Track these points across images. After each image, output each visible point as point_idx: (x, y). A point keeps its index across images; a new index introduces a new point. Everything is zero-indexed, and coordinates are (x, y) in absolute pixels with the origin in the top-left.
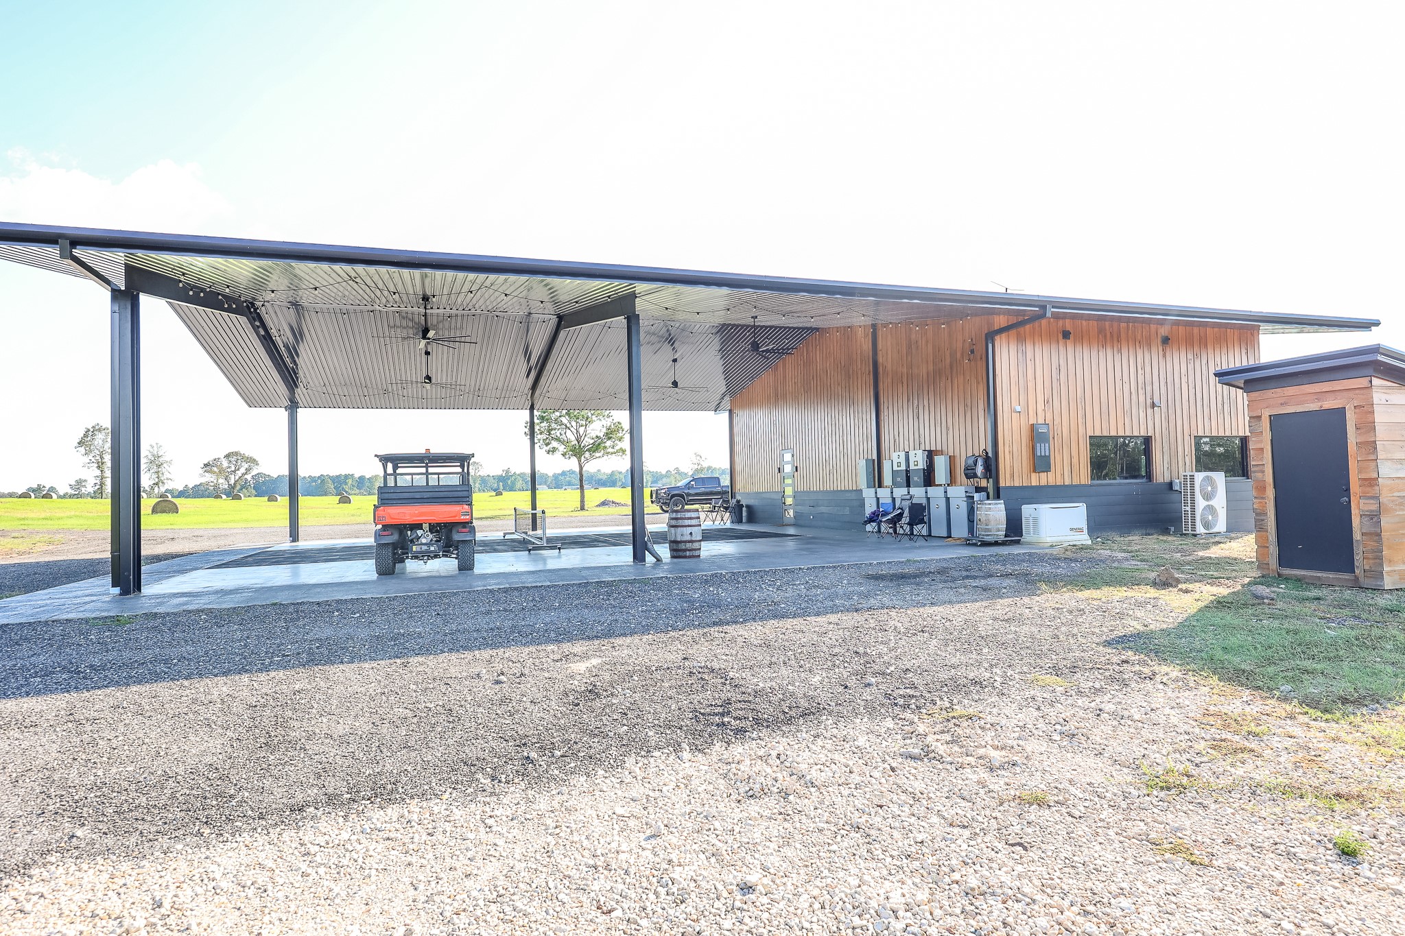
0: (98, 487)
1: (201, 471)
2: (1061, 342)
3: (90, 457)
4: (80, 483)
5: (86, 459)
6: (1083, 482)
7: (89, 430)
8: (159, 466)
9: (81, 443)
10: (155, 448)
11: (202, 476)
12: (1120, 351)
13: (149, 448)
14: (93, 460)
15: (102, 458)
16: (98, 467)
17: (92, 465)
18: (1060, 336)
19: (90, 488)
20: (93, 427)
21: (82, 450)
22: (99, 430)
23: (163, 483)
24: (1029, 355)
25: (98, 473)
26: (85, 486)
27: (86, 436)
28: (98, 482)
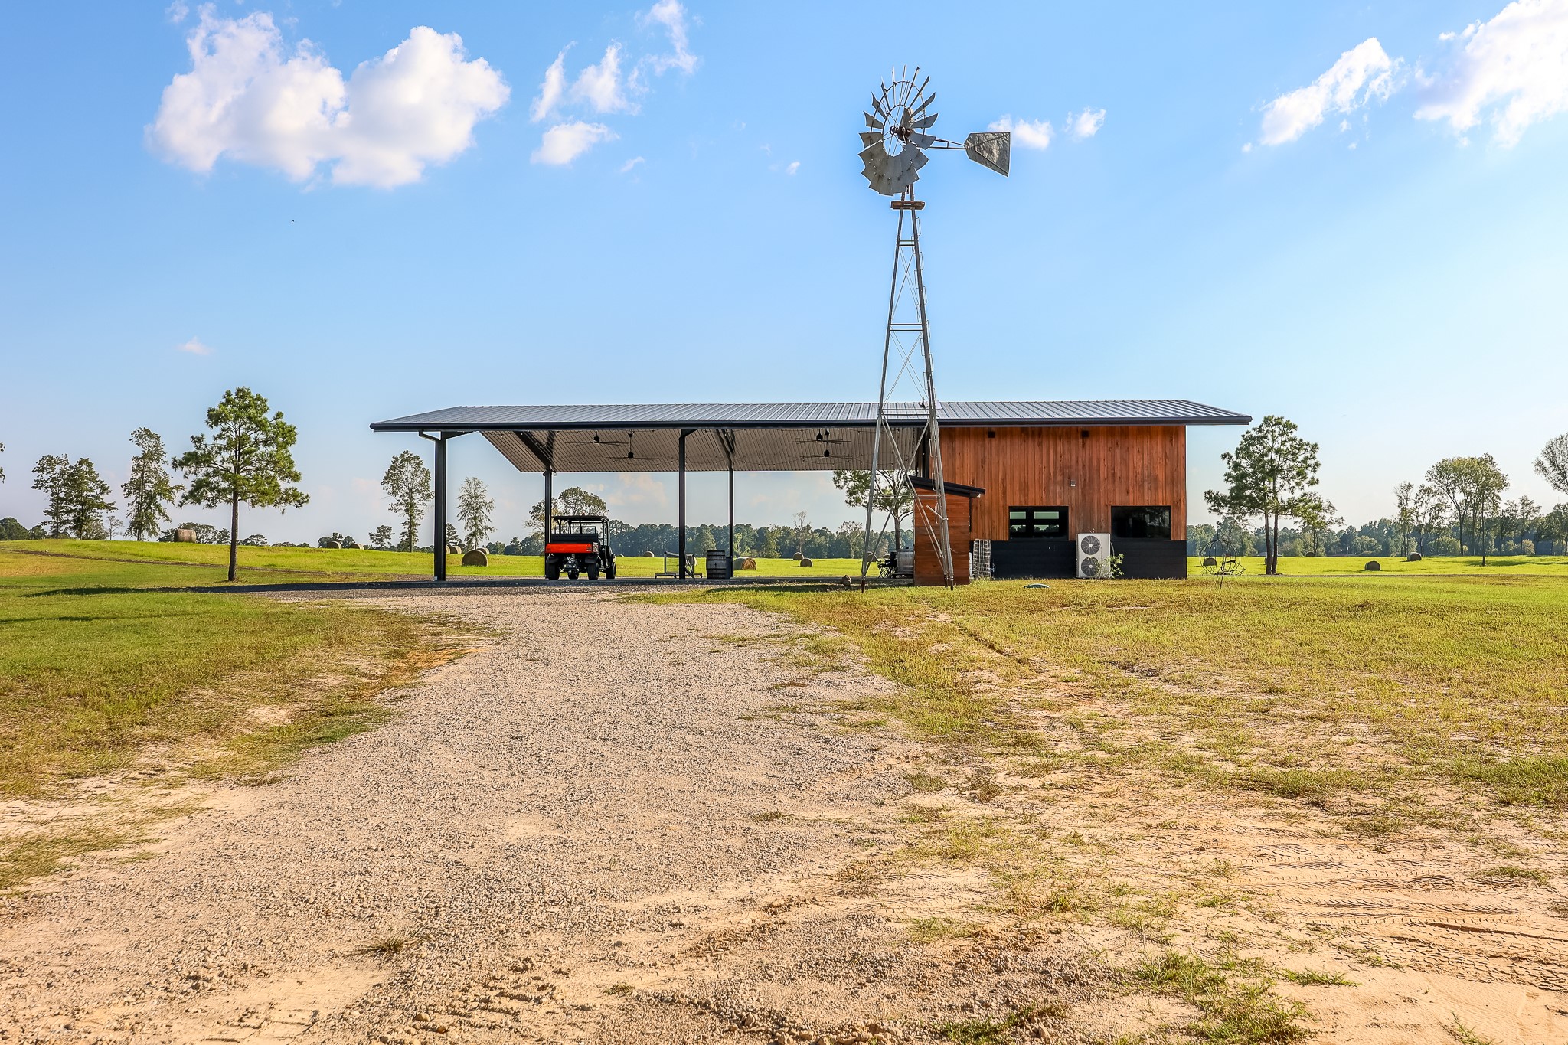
0: (406, 537)
1: (529, 517)
2: (987, 440)
3: (398, 497)
4: (383, 532)
5: (393, 500)
6: (1001, 539)
7: (397, 460)
8: (477, 510)
9: (388, 478)
10: (473, 485)
11: (529, 524)
12: (1040, 444)
13: (465, 484)
14: (401, 501)
15: (411, 498)
16: (407, 510)
17: (399, 507)
18: (987, 436)
19: (395, 540)
20: (402, 456)
21: (389, 486)
22: (408, 460)
23: (481, 533)
24: (958, 450)
25: (406, 518)
26: (388, 537)
27: (393, 468)
28: (406, 530)
